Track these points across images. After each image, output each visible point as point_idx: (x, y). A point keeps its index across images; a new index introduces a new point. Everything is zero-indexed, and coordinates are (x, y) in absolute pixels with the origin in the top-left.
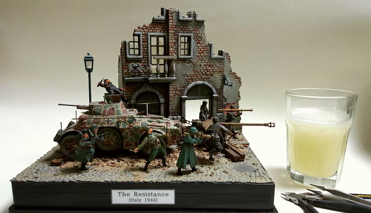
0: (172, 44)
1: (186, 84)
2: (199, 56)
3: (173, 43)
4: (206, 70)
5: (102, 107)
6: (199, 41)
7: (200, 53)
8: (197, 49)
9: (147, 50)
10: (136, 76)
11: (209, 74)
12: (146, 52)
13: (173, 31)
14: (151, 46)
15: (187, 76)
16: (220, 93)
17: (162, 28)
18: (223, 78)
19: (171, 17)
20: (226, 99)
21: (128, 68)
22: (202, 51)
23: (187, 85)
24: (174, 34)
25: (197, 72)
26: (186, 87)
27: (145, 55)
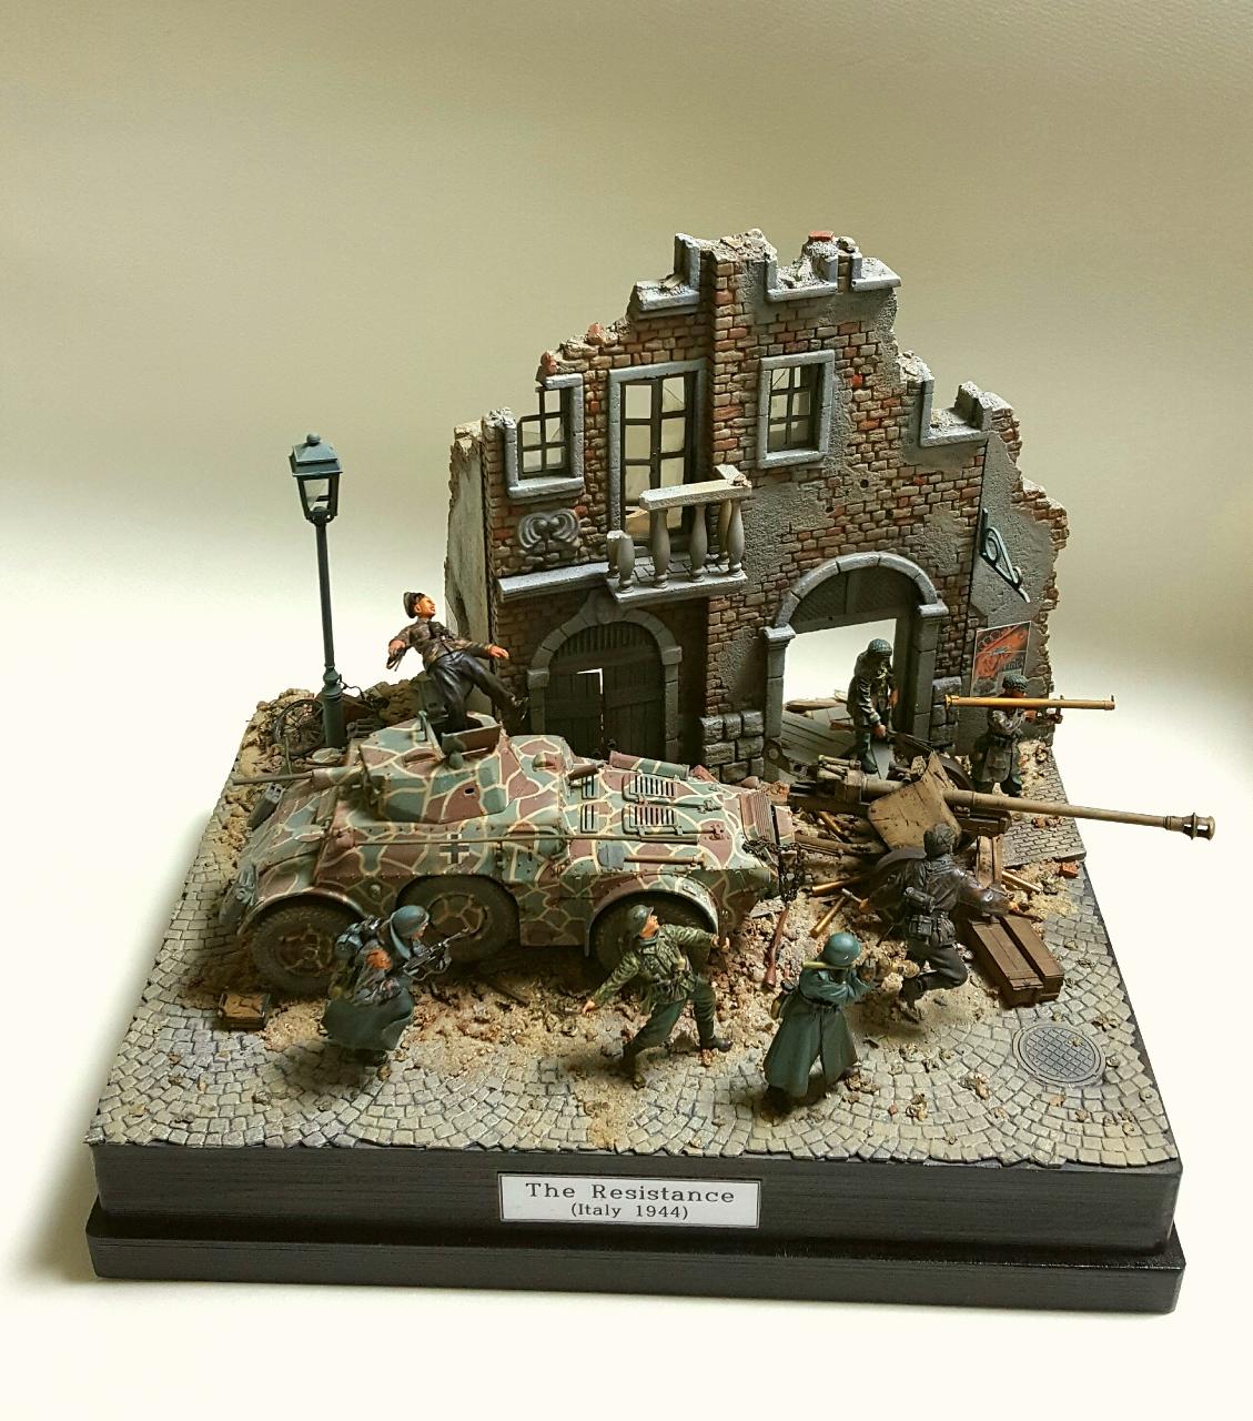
0: (729, 409)
1: (789, 575)
2: (858, 445)
3: (731, 404)
4: (892, 498)
5: (423, 786)
6: (864, 375)
7: (866, 432)
8: (851, 412)
9: (607, 446)
10: (553, 563)
11: (905, 518)
12: (597, 458)
13: (734, 353)
14: (624, 422)
15: (798, 539)
16: (957, 592)
17: (677, 339)
18: (976, 526)
19: (726, 293)
20: (982, 616)
21: (514, 537)
22: (874, 419)
23: (795, 577)
24: (739, 366)
25: (844, 514)
26: (791, 585)
27: (595, 472)
